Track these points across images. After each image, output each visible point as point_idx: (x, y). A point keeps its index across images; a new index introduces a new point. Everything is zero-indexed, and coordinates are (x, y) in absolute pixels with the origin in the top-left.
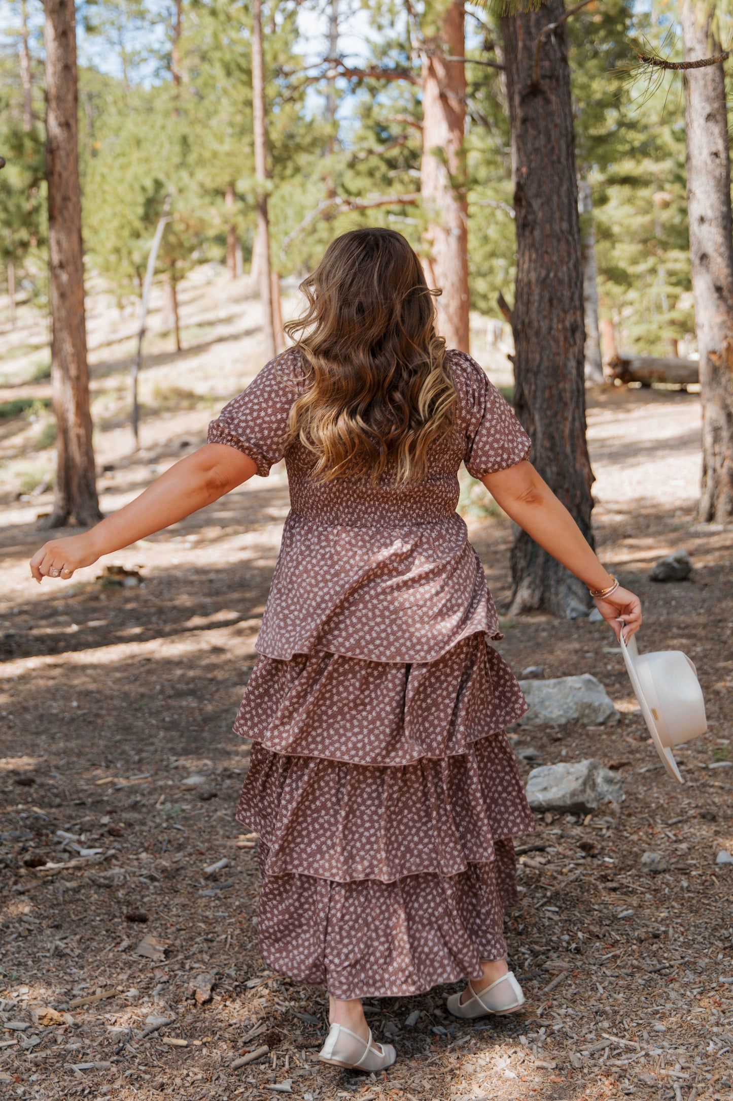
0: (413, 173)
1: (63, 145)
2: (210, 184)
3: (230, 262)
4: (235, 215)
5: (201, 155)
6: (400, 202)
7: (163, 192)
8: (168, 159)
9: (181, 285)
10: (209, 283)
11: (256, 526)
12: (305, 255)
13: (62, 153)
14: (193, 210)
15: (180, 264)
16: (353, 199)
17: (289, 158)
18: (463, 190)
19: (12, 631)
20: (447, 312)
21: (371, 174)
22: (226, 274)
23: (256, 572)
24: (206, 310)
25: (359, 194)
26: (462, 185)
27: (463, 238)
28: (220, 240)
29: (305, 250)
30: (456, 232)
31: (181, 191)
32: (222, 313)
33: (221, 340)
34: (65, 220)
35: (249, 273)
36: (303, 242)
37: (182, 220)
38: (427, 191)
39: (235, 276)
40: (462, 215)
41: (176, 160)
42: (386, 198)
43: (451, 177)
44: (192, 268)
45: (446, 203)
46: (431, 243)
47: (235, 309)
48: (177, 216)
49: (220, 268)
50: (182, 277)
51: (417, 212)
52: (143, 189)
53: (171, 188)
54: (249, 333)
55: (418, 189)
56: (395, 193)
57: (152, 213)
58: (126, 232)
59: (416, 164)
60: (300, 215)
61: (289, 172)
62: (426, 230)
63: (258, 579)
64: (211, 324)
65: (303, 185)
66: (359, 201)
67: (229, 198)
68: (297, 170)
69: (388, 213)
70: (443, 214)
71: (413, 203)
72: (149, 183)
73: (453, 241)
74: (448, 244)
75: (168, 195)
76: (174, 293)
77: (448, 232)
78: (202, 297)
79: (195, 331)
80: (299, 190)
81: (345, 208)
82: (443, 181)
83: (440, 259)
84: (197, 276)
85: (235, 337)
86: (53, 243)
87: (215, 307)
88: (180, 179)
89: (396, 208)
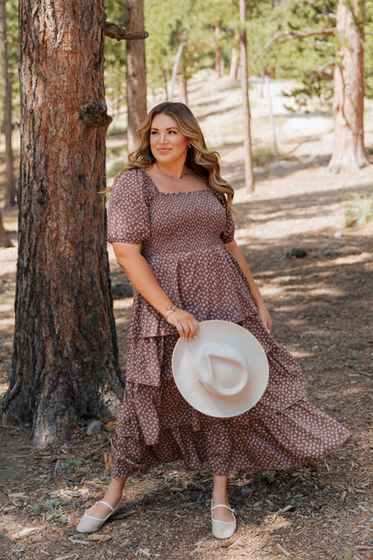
0: (331, 15)
1: (135, 6)
2: (207, 22)
3: (217, 67)
4: (221, 40)
5: (202, 5)
6: (324, 33)
7: (181, 28)
8: (183, 7)
9: (190, 81)
10: (205, 80)
11: (245, 225)
12: (264, 65)
13: (135, 10)
14: (199, 39)
15: (188, 69)
16: (295, 31)
17: (255, 6)
18: (361, 25)
19: (119, 283)
20: (351, 99)
21: (306, 16)
22: (214, 74)
23: (250, 253)
24: (204, 96)
25: (298, 28)
26: (361, 23)
27: (361, 54)
28: (212, 54)
29: (265, 61)
30: (357, 51)
31: (192, 27)
32: (213, 98)
33: (212, 114)
34: (136, 49)
35: (229, 73)
36: (265, 57)
37: (192, 44)
38: (340, 27)
39: (220, 76)
40: (361, 40)
41: (187, 8)
42: (315, 31)
43: (354, 18)
44: (196, 72)
45: (351, 33)
46: (342, 58)
47: (220, 96)
48: (190, 42)
49: (212, 72)
50: (190, 77)
51: (334, 39)
52: (170, 26)
53: (186, 25)
54: (228, 110)
55: (334, 25)
56: (320, 28)
57: (175, 40)
58: (158, 51)
59: (334, 10)
60: (262, 41)
61: (254, 14)
62: (339, 50)
63: (253, 257)
64: (206, 104)
65: (263, 23)
66: (299, 33)
67: (217, 30)
68: (260, 13)
69: (316, 39)
70: (350, 40)
71: (331, 34)
72: (173, 23)
73: (355, 56)
74: (352, 58)
75: (184, 30)
76: (186, 86)
77: (352, 51)
78: (201, 88)
79: (197, 108)
80: (260, 25)
81: (291, 37)
82: (350, 20)
83: (347, 67)
84: (198, 76)
85: (221, 112)
86: (129, 62)
87: (208, 94)
88: (192, 20)
89: (320, 37)
